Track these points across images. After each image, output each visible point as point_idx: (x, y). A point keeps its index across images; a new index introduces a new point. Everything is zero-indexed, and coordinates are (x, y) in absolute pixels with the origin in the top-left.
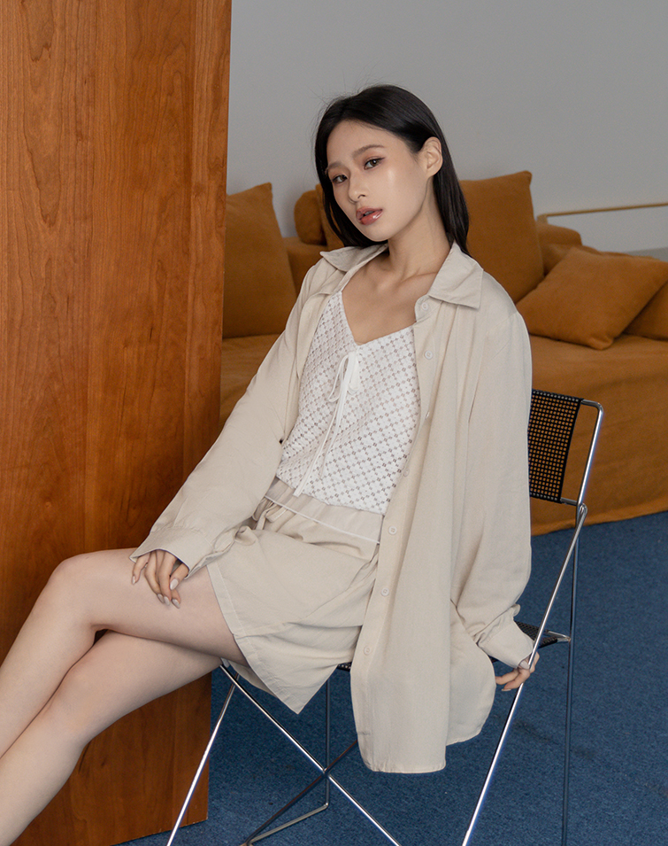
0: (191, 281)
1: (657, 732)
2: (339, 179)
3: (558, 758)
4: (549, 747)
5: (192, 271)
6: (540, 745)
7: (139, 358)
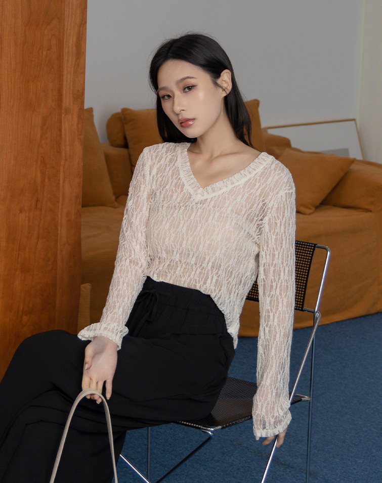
0: (62, 170)
1: (357, 459)
2: (166, 97)
3: (294, 477)
4: (288, 470)
5: (62, 163)
6: (282, 469)
7: (29, 221)
